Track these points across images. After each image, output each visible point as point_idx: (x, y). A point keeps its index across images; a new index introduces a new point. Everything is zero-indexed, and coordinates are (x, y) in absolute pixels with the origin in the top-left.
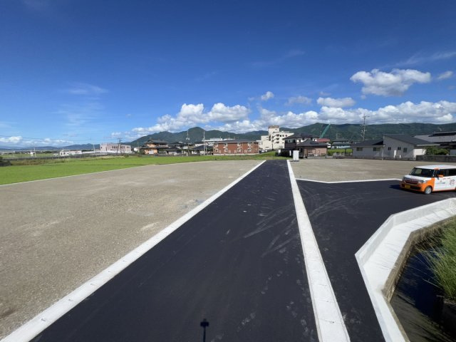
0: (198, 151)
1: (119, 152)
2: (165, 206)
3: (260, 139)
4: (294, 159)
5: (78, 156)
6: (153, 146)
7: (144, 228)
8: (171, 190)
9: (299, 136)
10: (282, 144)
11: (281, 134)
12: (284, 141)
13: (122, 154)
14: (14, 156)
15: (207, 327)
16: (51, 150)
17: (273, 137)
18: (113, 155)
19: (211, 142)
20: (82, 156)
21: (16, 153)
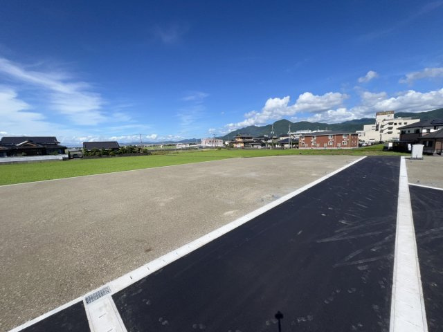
0: (282, 145)
1: (214, 145)
2: (245, 197)
3: (363, 129)
4: (414, 155)
5: (187, 149)
6: (240, 140)
7: (226, 213)
8: (251, 183)
9: (428, 123)
10: (396, 134)
11: (395, 121)
12: (399, 131)
13: (216, 147)
14: (152, 148)
15: (281, 320)
16: (172, 144)
17: (382, 126)
18: (210, 148)
19: (297, 135)
20: (189, 149)
21: (154, 146)
